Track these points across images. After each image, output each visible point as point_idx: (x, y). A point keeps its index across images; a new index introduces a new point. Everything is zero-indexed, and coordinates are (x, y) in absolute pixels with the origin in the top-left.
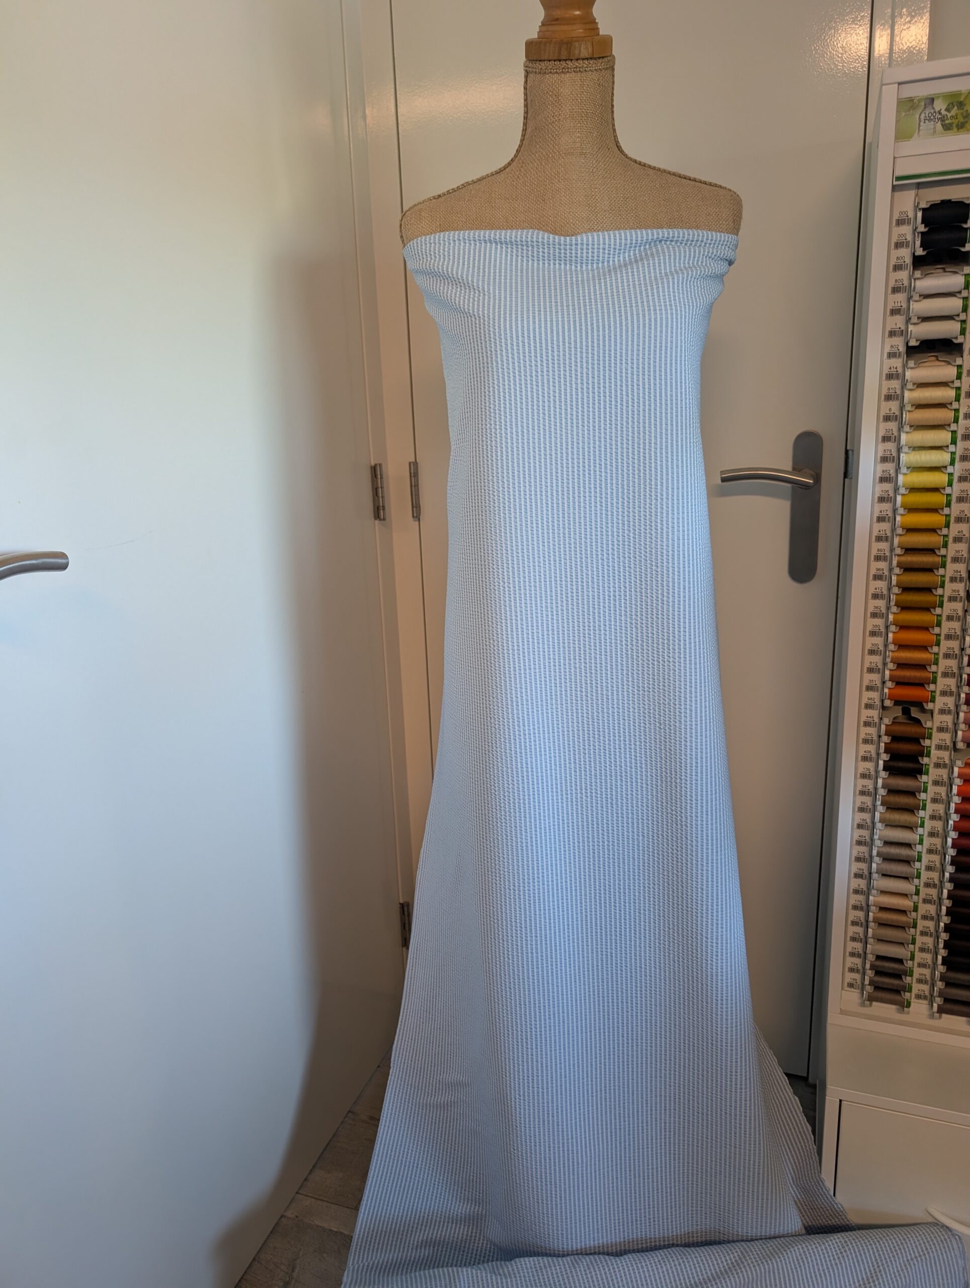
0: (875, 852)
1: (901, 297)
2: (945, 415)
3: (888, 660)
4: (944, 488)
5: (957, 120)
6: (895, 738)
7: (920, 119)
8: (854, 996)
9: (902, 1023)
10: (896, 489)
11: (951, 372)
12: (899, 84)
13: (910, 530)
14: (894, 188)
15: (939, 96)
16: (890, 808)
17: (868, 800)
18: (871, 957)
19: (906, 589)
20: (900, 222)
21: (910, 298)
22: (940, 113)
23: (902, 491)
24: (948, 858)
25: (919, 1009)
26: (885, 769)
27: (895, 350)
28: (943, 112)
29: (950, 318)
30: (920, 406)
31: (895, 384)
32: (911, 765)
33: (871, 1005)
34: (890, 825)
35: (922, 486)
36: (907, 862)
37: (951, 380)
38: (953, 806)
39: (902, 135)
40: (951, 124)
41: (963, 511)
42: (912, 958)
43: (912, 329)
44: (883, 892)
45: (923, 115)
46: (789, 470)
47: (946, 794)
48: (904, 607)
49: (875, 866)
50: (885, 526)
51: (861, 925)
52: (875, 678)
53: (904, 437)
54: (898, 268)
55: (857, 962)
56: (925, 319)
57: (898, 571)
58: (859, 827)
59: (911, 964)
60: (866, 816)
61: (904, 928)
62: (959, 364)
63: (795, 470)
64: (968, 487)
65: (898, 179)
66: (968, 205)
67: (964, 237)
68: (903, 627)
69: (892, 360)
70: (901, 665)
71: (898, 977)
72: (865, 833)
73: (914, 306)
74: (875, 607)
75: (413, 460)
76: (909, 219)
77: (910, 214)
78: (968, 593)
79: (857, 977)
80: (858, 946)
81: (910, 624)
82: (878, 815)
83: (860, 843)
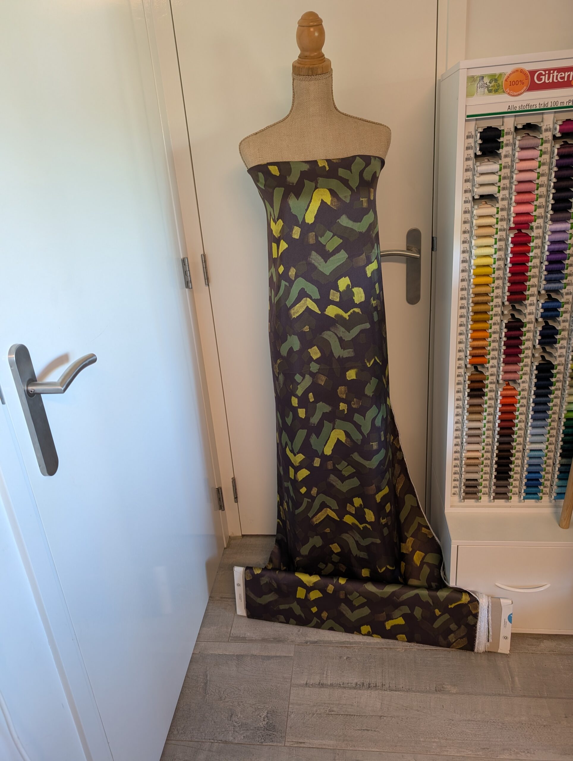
0: (464, 434)
1: (469, 174)
2: (492, 231)
3: (468, 346)
4: (492, 265)
5: (494, 88)
6: (472, 382)
7: (477, 86)
8: (456, 498)
9: (477, 507)
10: (470, 266)
11: (493, 210)
12: (468, 69)
13: (477, 285)
14: (466, 121)
15: (486, 75)
16: (470, 413)
17: (460, 411)
18: (464, 481)
19: (476, 313)
20: (468, 137)
21: (474, 175)
22: (487, 84)
23: (474, 267)
24: (496, 432)
25: (485, 499)
26: (468, 396)
27: (467, 199)
29: (493, 184)
30: (480, 227)
31: (468, 216)
32: (480, 393)
33: (464, 501)
34: (470, 421)
35: (482, 264)
36: (478, 436)
37: (494, 214)
38: (498, 409)
39: (469, 95)
40: (491, 90)
41: (500, 274)
42: (482, 478)
43: (475, 190)
44: (468, 451)
45: (479, 85)
46: (405, 249)
47: (495, 403)
48: (475, 321)
49: (464, 440)
50: (465, 284)
51: (458, 467)
52: (462, 354)
53: (473, 242)
54: (467, 159)
55: (457, 483)
56: (482, 185)
57: (472, 305)
58: (457, 423)
59: (481, 481)
60: (460, 418)
61: (478, 465)
62: (497, 206)
63: (408, 249)
64: (501, 263)
65: (468, 116)
66: (501, 130)
67: (499, 146)
68: (475, 330)
69: (467, 204)
70: (474, 348)
71: (475, 487)
72: (459, 425)
73: (476, 179)
74: (461, 322)
75: (203, 253)
76: (473, 136)
77: (473, 133)
78: (503, 312)
79: (457, 490)
80: (457, 476)
81: (478, 329)
82: (465, 417)
83: (456, 430)
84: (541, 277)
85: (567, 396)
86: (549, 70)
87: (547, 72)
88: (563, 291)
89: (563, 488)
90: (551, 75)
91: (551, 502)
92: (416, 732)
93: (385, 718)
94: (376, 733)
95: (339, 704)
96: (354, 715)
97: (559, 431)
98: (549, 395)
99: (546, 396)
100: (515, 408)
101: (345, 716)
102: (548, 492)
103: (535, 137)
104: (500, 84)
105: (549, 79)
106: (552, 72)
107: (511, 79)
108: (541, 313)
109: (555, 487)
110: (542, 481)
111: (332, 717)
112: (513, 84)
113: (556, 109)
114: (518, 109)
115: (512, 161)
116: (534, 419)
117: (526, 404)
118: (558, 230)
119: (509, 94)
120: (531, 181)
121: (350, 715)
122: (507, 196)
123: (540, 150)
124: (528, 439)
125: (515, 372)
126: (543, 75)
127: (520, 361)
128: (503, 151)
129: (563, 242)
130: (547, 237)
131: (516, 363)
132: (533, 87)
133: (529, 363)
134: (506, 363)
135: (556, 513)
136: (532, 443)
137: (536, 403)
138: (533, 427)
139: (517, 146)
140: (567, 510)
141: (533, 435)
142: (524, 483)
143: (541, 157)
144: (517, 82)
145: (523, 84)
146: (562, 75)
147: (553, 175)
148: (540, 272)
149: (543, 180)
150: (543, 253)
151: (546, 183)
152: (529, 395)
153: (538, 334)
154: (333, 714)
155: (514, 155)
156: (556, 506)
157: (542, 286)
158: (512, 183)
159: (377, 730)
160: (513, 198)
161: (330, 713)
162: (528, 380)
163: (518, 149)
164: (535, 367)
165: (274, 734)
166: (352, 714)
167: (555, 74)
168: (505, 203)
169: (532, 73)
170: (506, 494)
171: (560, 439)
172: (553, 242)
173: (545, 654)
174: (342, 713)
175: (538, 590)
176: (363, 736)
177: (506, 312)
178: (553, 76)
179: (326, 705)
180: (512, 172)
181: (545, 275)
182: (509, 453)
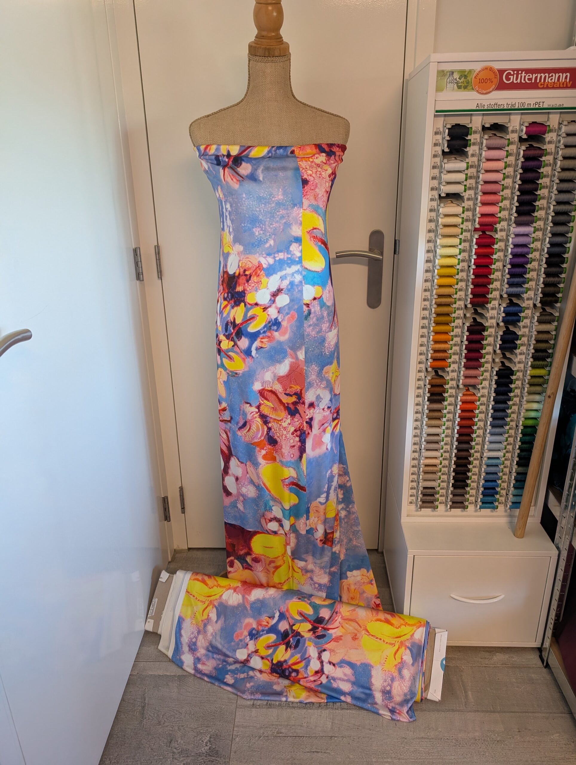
0: (423, 440)
1: (436, 171)
2: (457, 231)
3: (430, 349)
4: (456, 266)
5: (464, 84)
6: (432, 386)
8: (413, 507)
9: (434, 516)
10: (434, 266)
11: (459, 210)
12: (438, 62)
13: (440, 286)
14: (435, 116)
15: (456, 71)
16: (430, 418)
17: (419, 416)
18: (421, 489)
19: (438, 315)
20: (436, 133)
21: (441, 172)
22: (456, 80)
23: (438, 267)
24: (455, 439)
25: (441, 508)
26: (428, 401)
27: (433, 197)
28: (458, 80)
29: (459, 183)
30: (445, 226)
31: (434, 214)
32: (439, 398)
33: (421, 510)
34: (429, 426)
35: (446, 265)
36: (437, 442)
37: (460, 213)
38: (457, 414)
39: (439, 89)
40: (461, 86)
41: (463, 276)
42: (439, 486)
43: (442, 187)
44: (426, 458)
45: (448, 80)
46: (367, 250)
47: (454, 409)
48: (437, 323)
49: (423, 446)
50: (429, 284)
51: (416, 475)
52: (423, 357)
53: (438, 241)
54: (435, 156)
55: (414, 491)
56: (448, 183)
57: (435, 306)
58: (415, 428)
59: (438, 489)
60: (419, 423)
61: (435, 473)
62: (463, 205)
63: (371, 250)
64: (465, 264)
65: (437, 111)
66: (469, 128)
67: (466, 144)
68: (436, 333)
69: (433, 202)
70: (435, 351)
71: (433, 495)
72: (418, 431)
73: (443, 176)
74: (424, 324)
75: (156, 244)
76: (441, 132)
77: (441, 130)
78: (465, 315)
79: (414, 498)
80: (415, 484)
81: (440, 331)
82: (424, 422)
83: (415, 436)
84: (504, 281)
85: (525, 402)
86: (518, 70)
87: (515, 72)
88: (525, 296)
89: (518, 498)
90: (520, 75)
91: (506, 511)
92: (368, 753)
93: (336, 738)
94: (326, 755)
95: (287, 725)
96: (304, 737)
97: (517, 439)
98: (508, 402)
99: (505, 402)
100: (474, 414)
101: (294, 738)
102: (503, 501)
103: (502, 137)
104: (470, 81)
105: (517, 79)
106: (520, 72)
107: (481, 76)
108: (503, 317)
109: (511, 496)
110: (498, 489)
111: (280, 739)
112: (482, 82)
113: (524, 110)
114: (486, 108)
115: (479, 160)
116: (493, 426)
117: (484, 411)
118: (521, 233)
119: (477, 91)
120: (496, 182)
121: (299, 736)
122: (473, 196)
123: (506, 151)
124: (486, 446)
125: (476, 377)
126: (511, 75)
127: (481, 366)
128: (470, 150)
129: (525, 246)
130: (511, 240)
131: (476, 368)
132: (502, 86)
133: (490, 369)
134: (467, 367)
135: (511, 523)
136: (490, 450)
137: (495, 410)
138: (492, 434)
139: (484, 145)
140: (522, 519)
141: (491, 442)
142: (481, 491)
143: (507, 158)
144: (486, 80)
145: (492, 82)
146: (529, 76)
147: (518, 177)
148: (502, 276)
149: (508, 182)
150: (506, 256)
151: (511, 185)
152: (488, 401)
153: (499, 338)
154: (281, 736)
155: (481, 155)
156: (511, 516)
157: (505, 290)
158: (478, 183)
159: (327, 751)
160: (479, 198)
161: (278, 735)
162: (488, 386)
163: (485, 149)
164: (495, 373)
165: (216, 760)
166: (301, 735)
167: (523, 75)
168: (471, 203)
169: (501, 72)
170: (462, 503)
171: (517, 447)
172: (516, 246)
173: (498, 667)
174: (291, 735)
175: (492, 602)
176: (313, 758)
177: (468, 315)
178: (521, 77)
179: (274, 727)
180: (478, 172)
181: (508, 279)
182: (466, 461)
